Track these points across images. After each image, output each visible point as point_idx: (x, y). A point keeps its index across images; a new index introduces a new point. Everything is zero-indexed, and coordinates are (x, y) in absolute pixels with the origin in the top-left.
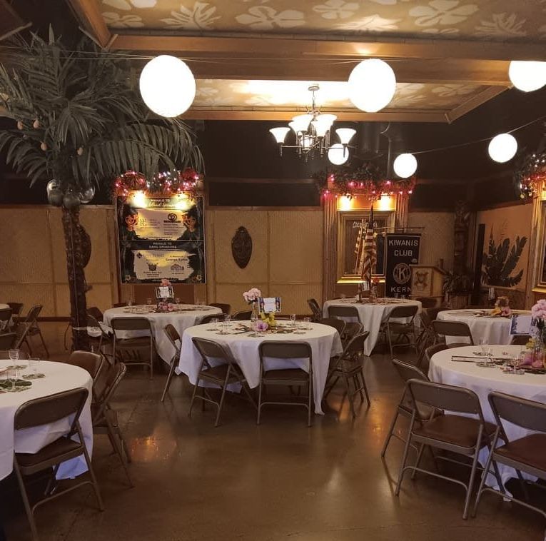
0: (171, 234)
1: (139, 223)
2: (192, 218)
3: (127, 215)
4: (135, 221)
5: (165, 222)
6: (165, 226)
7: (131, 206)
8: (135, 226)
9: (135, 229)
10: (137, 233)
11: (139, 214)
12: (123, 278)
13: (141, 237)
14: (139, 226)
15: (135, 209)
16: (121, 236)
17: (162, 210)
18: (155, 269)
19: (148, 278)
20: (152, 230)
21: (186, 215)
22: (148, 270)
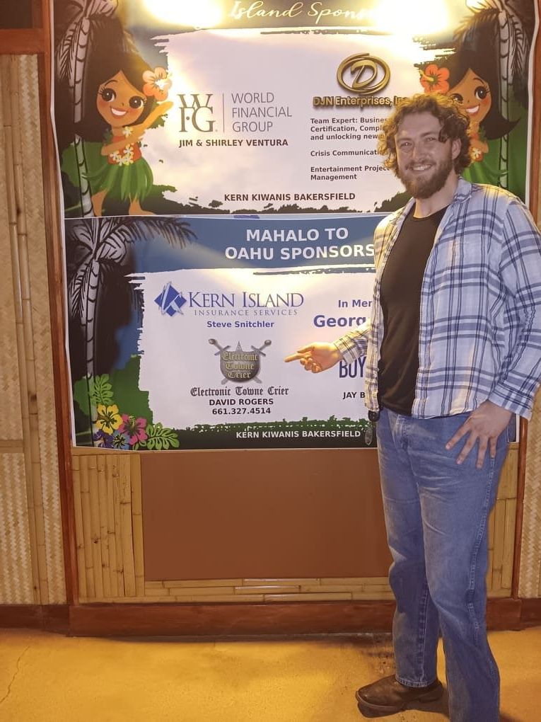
0: (350, 173)
1: (173, 118)
2: (471, 81)
3: (109, 75)
4: (151, 103)
5: (319, 103)
6: (319, 130)
7: (130, 22)
8: (150, 137)
9: (145, 153)
10: (161, 175)
11: (173, 62)
12: (84, 422)
13: (182, 197)
14: (171, 131)
15: (152, 36)
16: (72, 197)
17: (306, 39)
18: (254, 373)
19: (214, 421)
20: (244, 157)
21: (441, 63)
22: (215, 379)
